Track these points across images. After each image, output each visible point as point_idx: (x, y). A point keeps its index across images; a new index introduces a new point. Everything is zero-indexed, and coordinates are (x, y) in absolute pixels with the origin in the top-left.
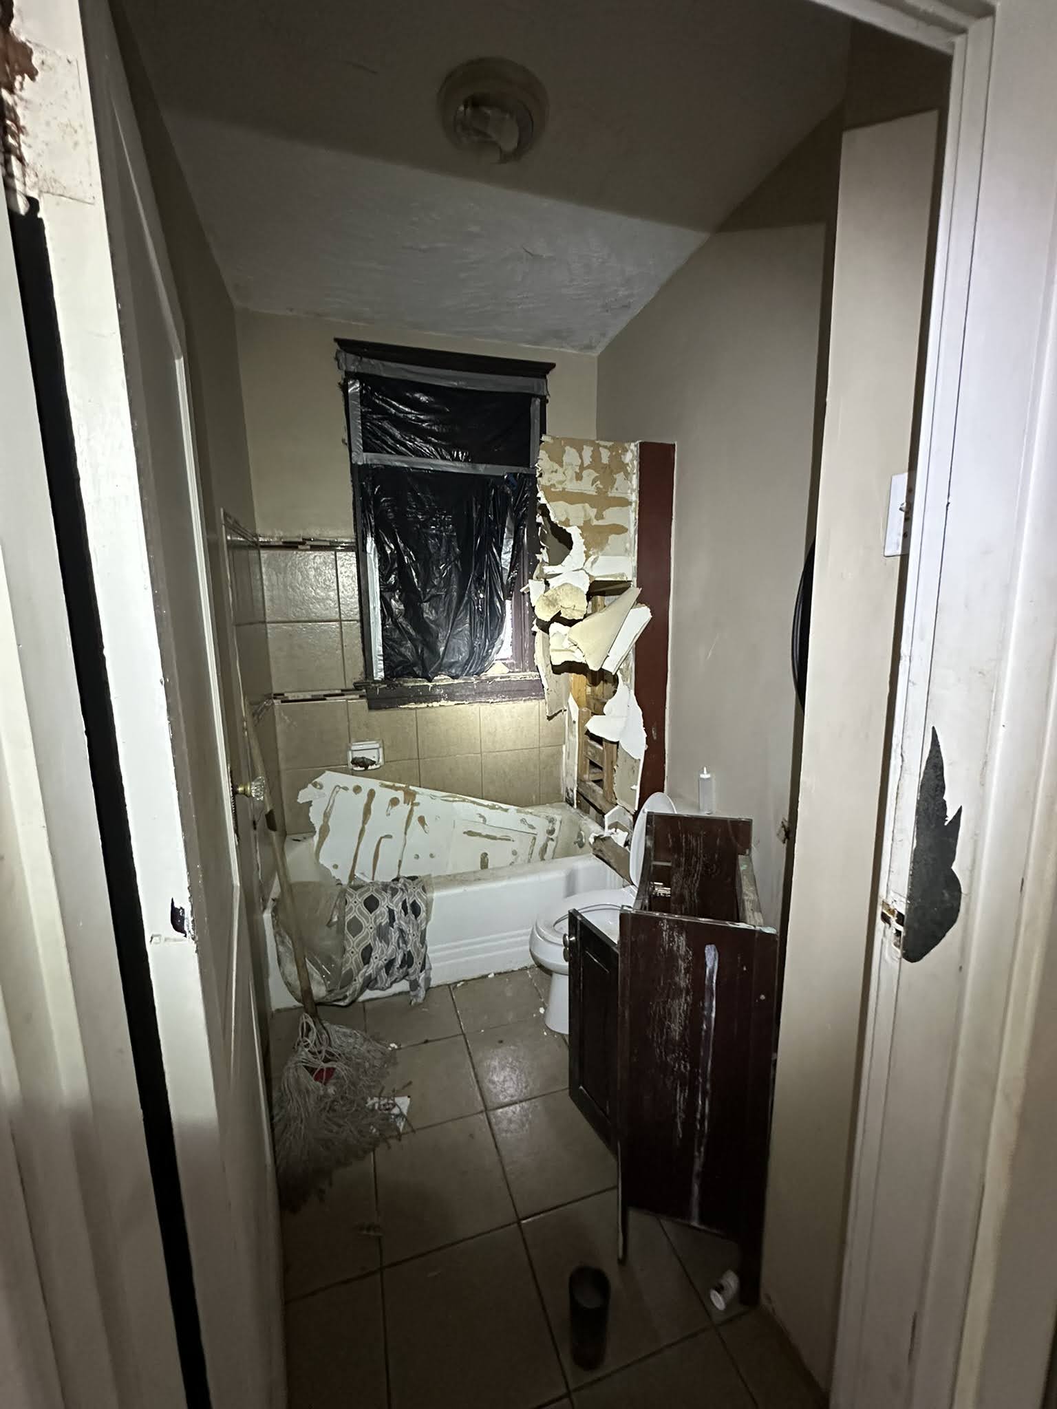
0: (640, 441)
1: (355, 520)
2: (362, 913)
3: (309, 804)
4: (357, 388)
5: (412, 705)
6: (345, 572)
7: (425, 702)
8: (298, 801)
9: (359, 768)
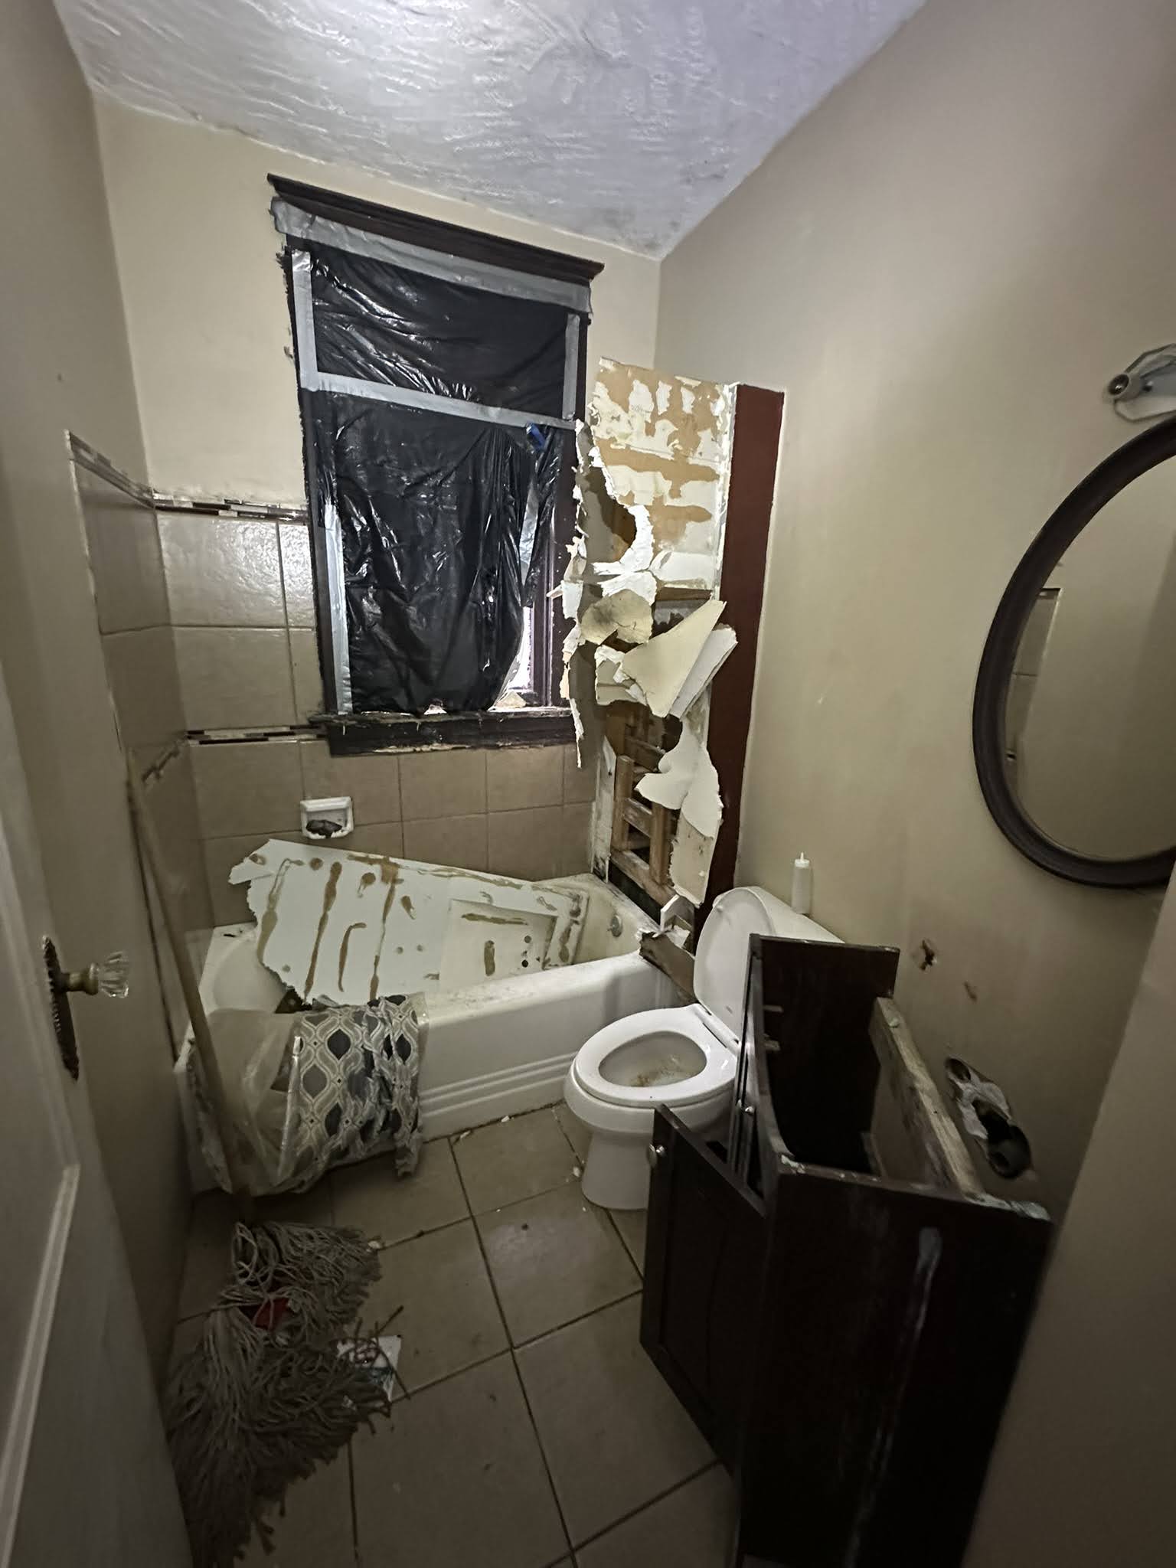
0: (738, 383)
1: (307, 478)
2: (326, 1061)
3: (247, 885)
4: (307, 266)
5: (392, 749)
6: (293, 555)
7: (410, 746)
8: (230, 881)
9: (316, 836)
